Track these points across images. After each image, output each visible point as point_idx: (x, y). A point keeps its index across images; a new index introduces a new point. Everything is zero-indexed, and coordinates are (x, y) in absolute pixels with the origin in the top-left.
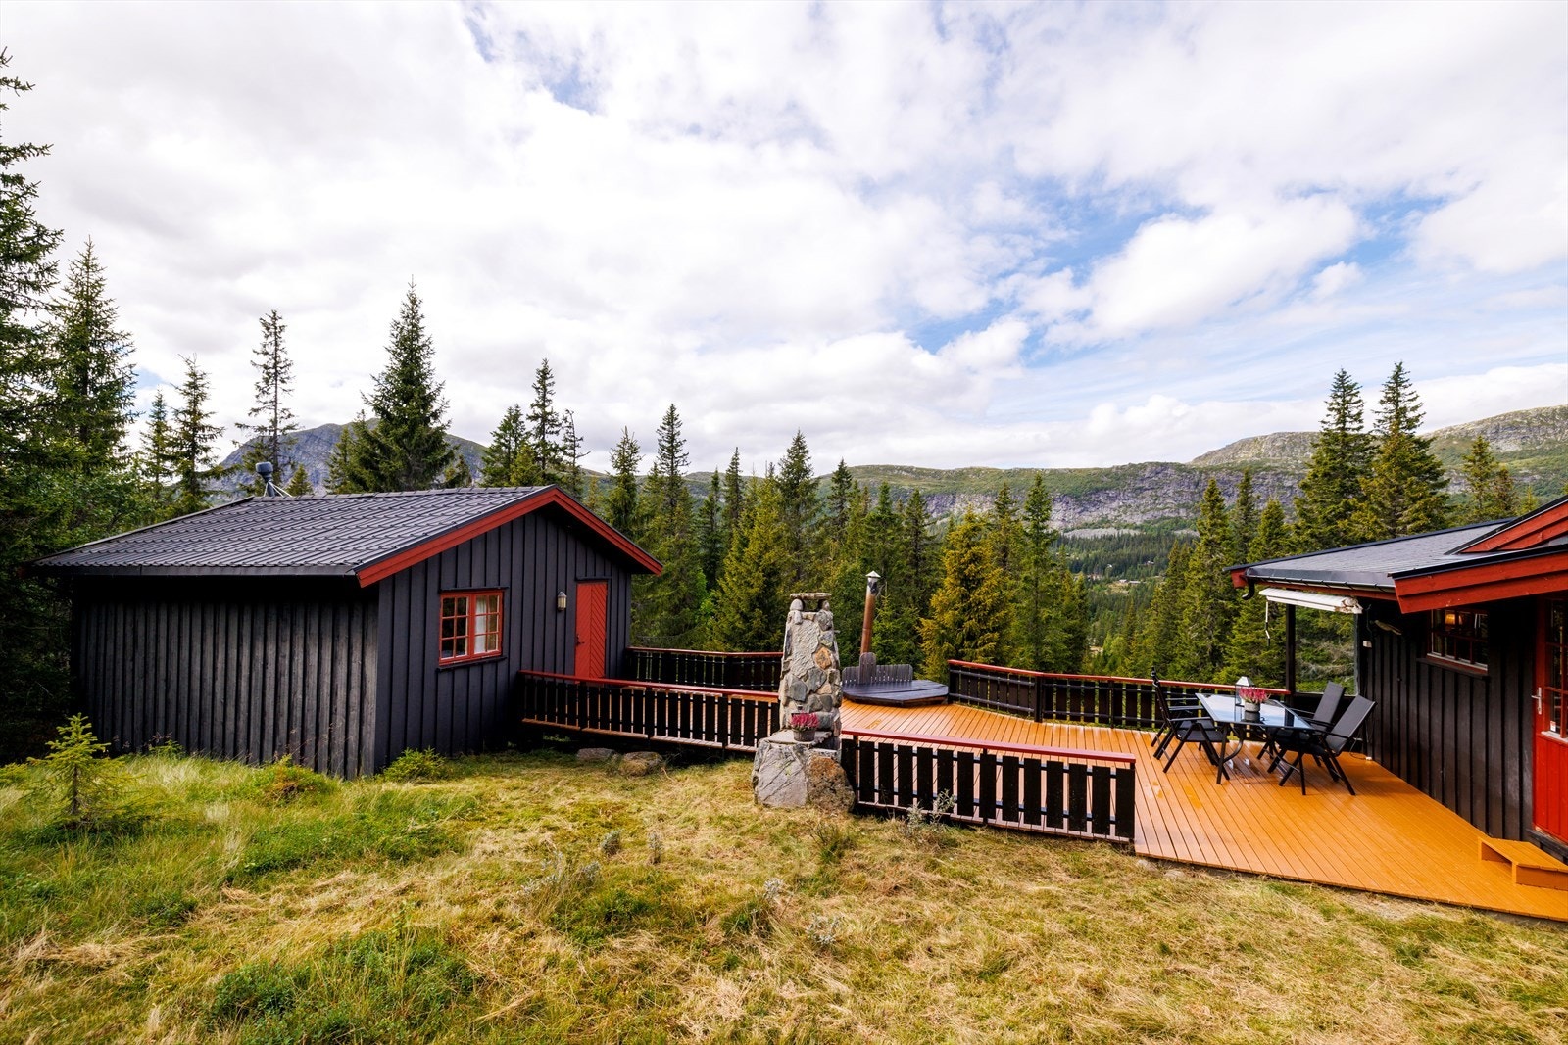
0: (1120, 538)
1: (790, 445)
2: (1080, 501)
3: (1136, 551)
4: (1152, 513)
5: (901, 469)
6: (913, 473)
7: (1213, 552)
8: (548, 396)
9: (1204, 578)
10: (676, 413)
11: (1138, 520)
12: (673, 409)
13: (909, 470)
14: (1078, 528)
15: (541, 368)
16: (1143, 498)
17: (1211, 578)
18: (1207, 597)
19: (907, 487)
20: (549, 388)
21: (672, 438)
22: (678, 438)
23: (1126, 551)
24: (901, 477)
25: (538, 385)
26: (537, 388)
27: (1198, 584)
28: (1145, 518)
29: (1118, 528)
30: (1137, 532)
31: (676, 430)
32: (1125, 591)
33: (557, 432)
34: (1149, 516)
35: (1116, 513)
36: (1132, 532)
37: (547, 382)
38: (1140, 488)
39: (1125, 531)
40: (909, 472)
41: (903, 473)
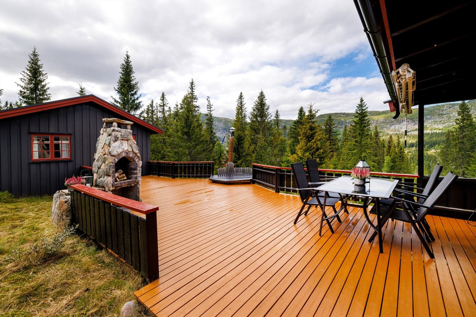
0: (432, 134)
1: (259, 95)
2: (414, 120)
3: (439, 139)
4: (447, 123)
5: (341, 114)
6: (345, 115)
7: (464, 131)
8: (194, 90)
9: (459, 143)
10: (242, 95)
11: (441, 126)
12: (241, 93)
13: (344, 114)
14: (413, 131)
15: (191, 82)
16: (443, 118)
17: (463, 142)
18: (460, 151)
19: (343, 120)
20: (193, 88)
21: (241, 103)
22: (243, 103)
23: (434, 139)
24: (341, 116)
25: (190, 87)
26: (190, 88)
27: (456, 146)
28: (444, 125)
29: (431, 130)
30: (440, 131)
31: (242, 100)
32: (434, 154)
33: (196, 101)
34: (446, 125)
35: (430, 125)
36: (438, 131)
37: (193, 86)
38: (442, 114)
39: (435, 131)
40: (343, 115)
41: (342, 115)
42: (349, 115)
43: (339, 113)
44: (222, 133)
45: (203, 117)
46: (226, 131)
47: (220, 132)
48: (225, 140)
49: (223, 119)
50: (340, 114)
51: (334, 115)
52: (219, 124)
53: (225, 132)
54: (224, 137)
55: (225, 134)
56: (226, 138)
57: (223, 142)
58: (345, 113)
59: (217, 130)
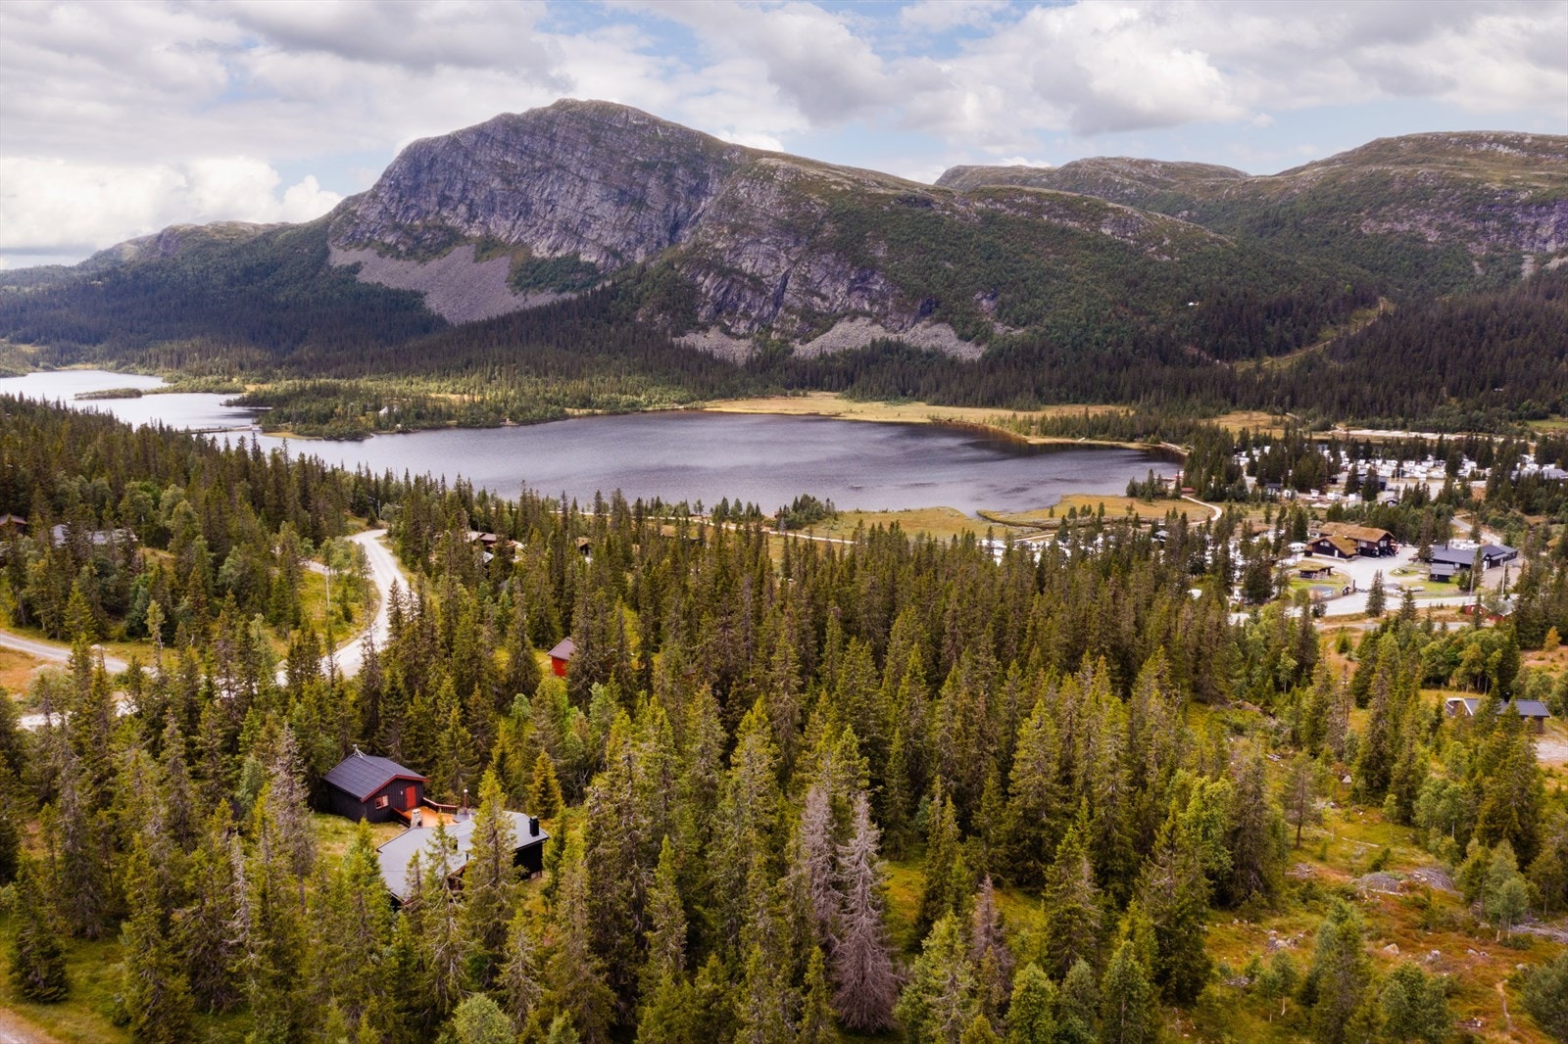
40: (1512, 146)
41: (1501, 148)
42: (1546, 150)
43: (1489, 134)
44: (773, 257)
45: (670, 144)
46: (797, 242)
47: (763, 249)
48: (787, 296)
49: (782, 163)
50: (1490, 143)
51: (1458, 144)
52: (756, 198)
53: (787, 251)
54: (785, 278)
55: (790, 261)
56: (791, 285)
57: (777, 305)
58: (1521, 138)
59: (743, 235)
